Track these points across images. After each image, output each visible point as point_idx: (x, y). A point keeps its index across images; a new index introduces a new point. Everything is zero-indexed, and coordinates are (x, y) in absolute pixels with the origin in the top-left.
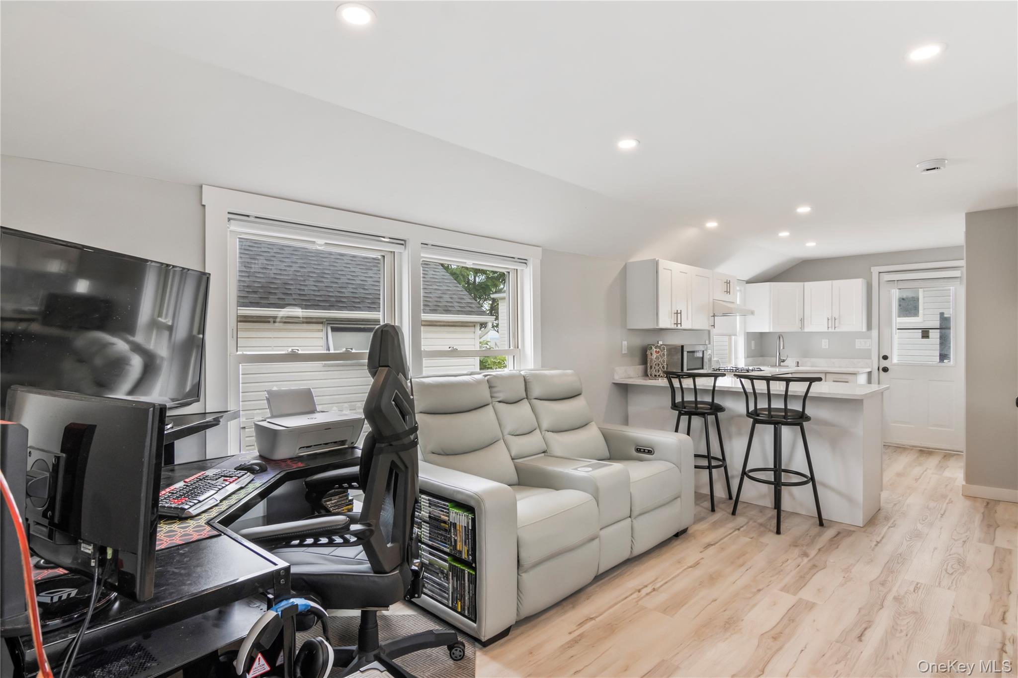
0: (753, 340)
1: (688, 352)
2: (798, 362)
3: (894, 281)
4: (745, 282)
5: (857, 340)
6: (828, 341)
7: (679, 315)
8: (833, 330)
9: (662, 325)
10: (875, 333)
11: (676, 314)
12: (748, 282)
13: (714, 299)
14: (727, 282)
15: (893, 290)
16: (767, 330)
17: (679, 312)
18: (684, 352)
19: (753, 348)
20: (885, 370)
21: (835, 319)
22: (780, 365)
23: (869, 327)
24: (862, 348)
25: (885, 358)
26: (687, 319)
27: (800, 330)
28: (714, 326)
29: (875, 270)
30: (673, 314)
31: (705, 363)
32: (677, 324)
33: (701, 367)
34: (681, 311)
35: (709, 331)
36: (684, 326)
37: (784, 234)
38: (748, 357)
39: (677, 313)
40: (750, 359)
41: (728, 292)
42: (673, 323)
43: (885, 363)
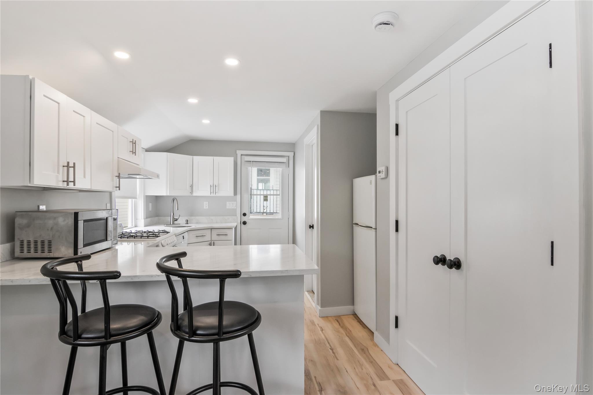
0: (151, 203)
1: (85, 221)
2: (187, 220)
3: (251, 161)
4: (145, 150)
5: (227, 202)
6: (208, 202)
7: (71, 170)
8: (214, 195)
9: (39, 181)
10: (238, 196)
11: (66, 168)
12: (147, 151)
13: (118, 158)
14: (132, 142)
15: (249, 168)
16: (164, 194)
17: (71, 165)
18: (79, 222)
19: (150, 209)
20: (245, 223)
21: (216, 187)
22: (173, 224)
23: (235, 193)
24: (230, 208)
25: (245, 215)
26: (84, 177)
27: (190, 194)
28: (119, 187)
29: (239, 153)
30: (61, 168)
31: (109, 233)
32: (68, 182)
33: (104, 238)
34: (74, 164)
35: (111, 193)
36: (79, 185)
37: (193, 101)
38: (147, 218)
39: (68, 166)
40: (149, 219)
41: (134, 152)
42: (61, 179)
43: (245, 219)
